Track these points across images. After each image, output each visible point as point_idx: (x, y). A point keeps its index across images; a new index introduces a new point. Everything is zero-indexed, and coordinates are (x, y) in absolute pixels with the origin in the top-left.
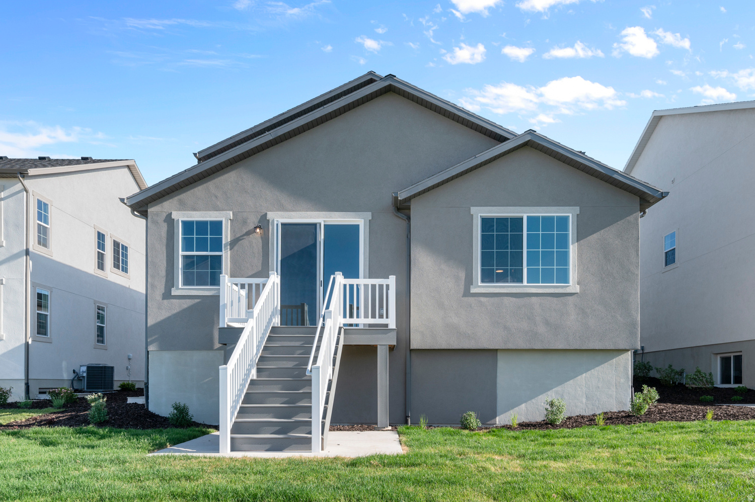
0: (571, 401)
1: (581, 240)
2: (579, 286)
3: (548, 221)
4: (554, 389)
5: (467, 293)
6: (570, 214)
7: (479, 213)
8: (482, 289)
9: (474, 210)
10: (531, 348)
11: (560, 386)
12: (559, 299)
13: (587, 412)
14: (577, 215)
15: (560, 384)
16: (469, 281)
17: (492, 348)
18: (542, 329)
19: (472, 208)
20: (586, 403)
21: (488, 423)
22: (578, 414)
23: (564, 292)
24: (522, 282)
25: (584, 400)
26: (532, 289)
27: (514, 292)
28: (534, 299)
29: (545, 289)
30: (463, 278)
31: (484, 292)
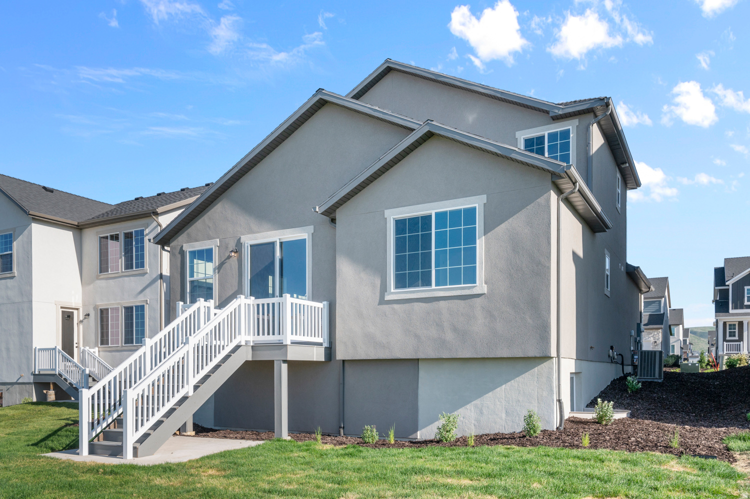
0: (490, 416)
1: (489, 232)
2: (486, 286)
3: (455, 214)
4: (473, 403)
5: (382, 302)
6: (477, 203)
7: (393, 215)
8: (395, 295)
9: (387, 213)
10: (439, 357)
11: (479, 399)
12: (466, 301)
13: (506, 430)
14: (484, 204)
15: (480, 397)
16: (384, 289)
17: (404, 358)
18: (449, 336)
19: (385, 211)
20: (505, 419)
21: (410, 437)
22: (497, 432)
23: (471, 294)
24: (431, 285)
25: (504, 416)
26: (439, 292)
27: (423, 297)
28: (442, 303)
29: (452, 292)
30: (379, 286)
31: (396, 298)
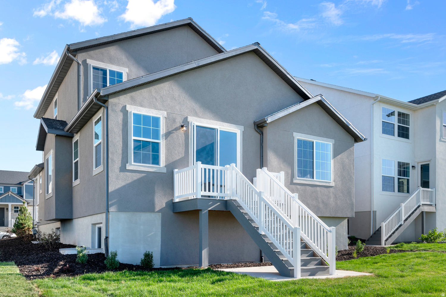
1: (335, 158)
2: (334, 183)
5: (292, 183)
6: (331, 143)
7: (297, 136)
12: (327, 189)
14: (334, 144)
16: (293, 176)
18: (321, 205)
19: (293, 133)
23: (329, 185)
24: (314, 178)
26: (317, 182)
27: (310, 184)
28: (318, 188)
29: (322, 183)
30: (290, 173)
31: (299, 182)
